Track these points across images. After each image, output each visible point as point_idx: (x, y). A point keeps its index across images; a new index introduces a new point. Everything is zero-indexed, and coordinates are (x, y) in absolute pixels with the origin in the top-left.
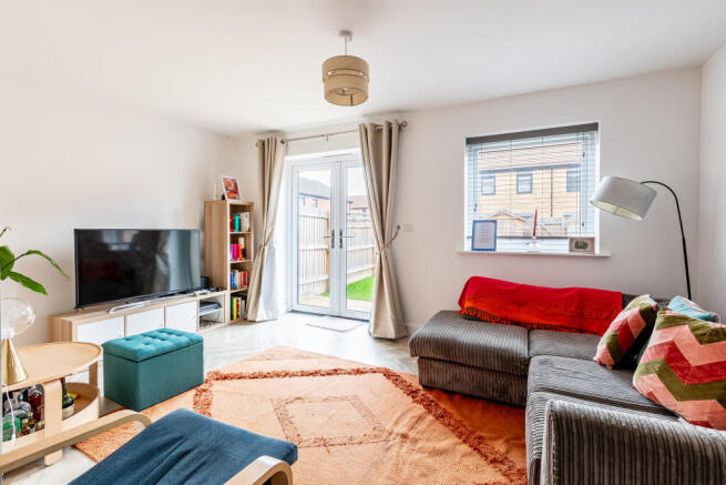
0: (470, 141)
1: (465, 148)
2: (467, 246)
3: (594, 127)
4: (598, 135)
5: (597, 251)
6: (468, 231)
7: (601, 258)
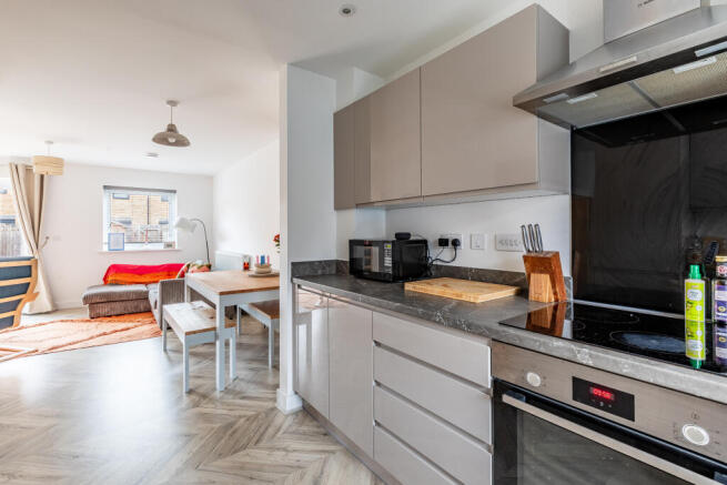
0: (105, 187)
1: (102, 190)
2: (105, 248)
3: (175, 192)
4: (176, 195)
5: (176, 247)
6: (105, 240)
7: (178, 251)
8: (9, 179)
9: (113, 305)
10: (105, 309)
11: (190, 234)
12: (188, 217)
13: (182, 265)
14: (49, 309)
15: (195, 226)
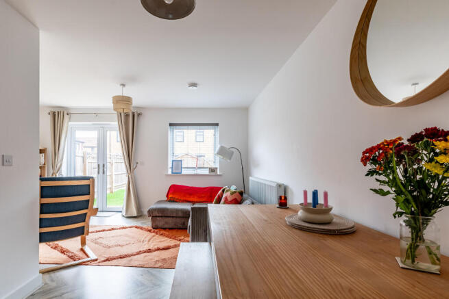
0: (171, 125)
2: (170, 172)
3: (218, 124)
4: (219, 128)
5: (218, 172)
6: (170, 165)
7: (220, 175)
8: (117, 123)
9: (167, 219)
10: (161, 222)
11: (229, 161)
12: (227, 146)
13: (220, 188)
14: (135, 214)
15: (233, 153)
